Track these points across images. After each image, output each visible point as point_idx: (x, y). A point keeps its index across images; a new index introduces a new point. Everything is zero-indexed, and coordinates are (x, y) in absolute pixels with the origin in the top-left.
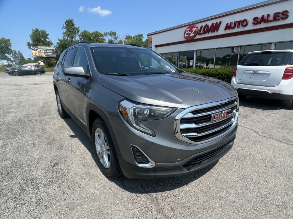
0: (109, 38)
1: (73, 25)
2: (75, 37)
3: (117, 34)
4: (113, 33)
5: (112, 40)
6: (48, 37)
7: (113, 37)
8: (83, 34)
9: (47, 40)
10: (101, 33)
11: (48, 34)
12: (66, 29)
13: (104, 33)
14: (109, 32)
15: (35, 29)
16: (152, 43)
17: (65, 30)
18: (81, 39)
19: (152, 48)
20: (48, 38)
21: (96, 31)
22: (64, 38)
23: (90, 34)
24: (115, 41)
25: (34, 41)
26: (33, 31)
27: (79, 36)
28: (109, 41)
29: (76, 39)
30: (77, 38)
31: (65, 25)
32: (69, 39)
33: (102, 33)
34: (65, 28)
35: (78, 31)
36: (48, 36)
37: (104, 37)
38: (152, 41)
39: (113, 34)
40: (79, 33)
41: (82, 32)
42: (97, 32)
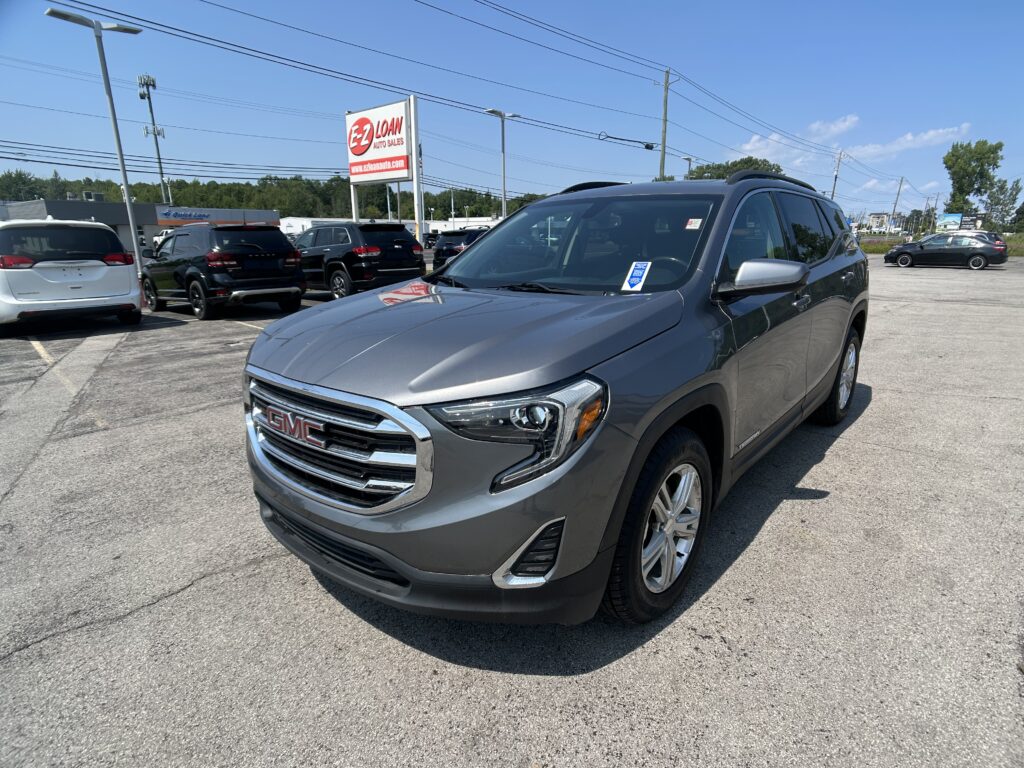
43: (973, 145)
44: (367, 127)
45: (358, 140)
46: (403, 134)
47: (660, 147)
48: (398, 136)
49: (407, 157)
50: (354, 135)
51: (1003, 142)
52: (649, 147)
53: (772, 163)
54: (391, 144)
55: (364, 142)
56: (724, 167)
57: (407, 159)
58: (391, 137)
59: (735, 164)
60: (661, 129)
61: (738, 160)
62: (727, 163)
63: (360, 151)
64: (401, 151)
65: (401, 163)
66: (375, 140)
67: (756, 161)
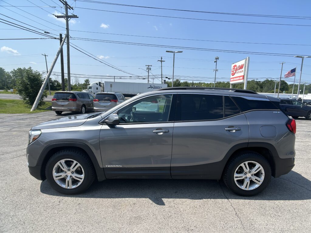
44: (236, 67)
45: (233, 71)
46: (243, 69)
48: (242, 69)
49: (244, 76)
50: (233, 70)
54: (240, 72)
55: (234, 72)
57: (243, 76)
58: (241, 70)
63: (233, 74)
64: (242, 74)
65: (241, 78)
66: (237, 71)
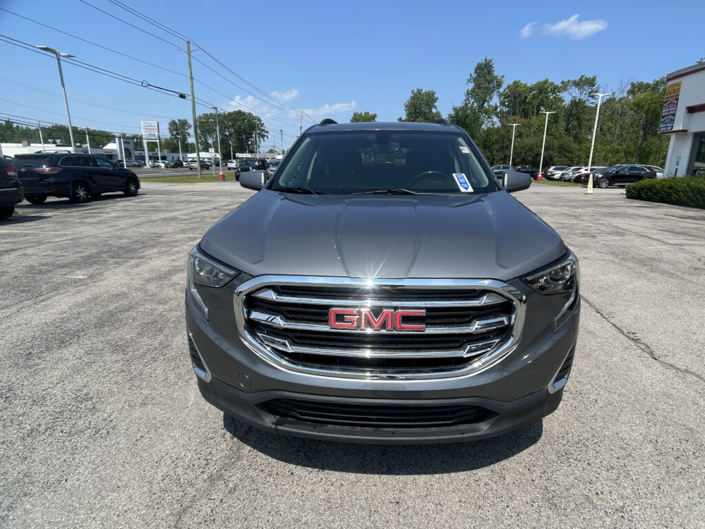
0: (574, 95)
1: (490, 72)
2: (491, 98)
3: (599, 82)
4: (587, 80)
5: (580, 99)
6: (435, 104)
7: (584, 92)
8: (510, 91)
9: (434, 110)
10: (556, 84)
11: (437, 99)
12: (473, 84)
13: (563, 83)
14: (577, 79)
15: (415, 91)
16: (677, 99)
17: (471, 86)
18: (503, 104)
19: (674, 115)
20: (435, 107)
21: (542, 80)
22: (466, 104)
23: (528, 88)
24: (588, 100)
25: (409, 115)
26: (412, 95)
27: (500, 95)
28: (572, 101)
29: (491, 103)
30: (495, 101)
31: (473, 74)
32: (475, 105)
33: (558, 83)
34: (472, 81)
35: (499, 85)
36: (436, 102)
37: (562, 95)
38: (678, 95)
39: (587, 83)
40: (501, 90)
41: (508, 87)
42: (546, 82)
43: (363, 115)
47: (190, 98)
51: (377, 114)
52: (182, 96)
53: (254, 115)
56: (223, 116)
59: (230, 114)
60: (190, 84)
61: (232, 111)
62: (224, 113)
67: (244, 113)
